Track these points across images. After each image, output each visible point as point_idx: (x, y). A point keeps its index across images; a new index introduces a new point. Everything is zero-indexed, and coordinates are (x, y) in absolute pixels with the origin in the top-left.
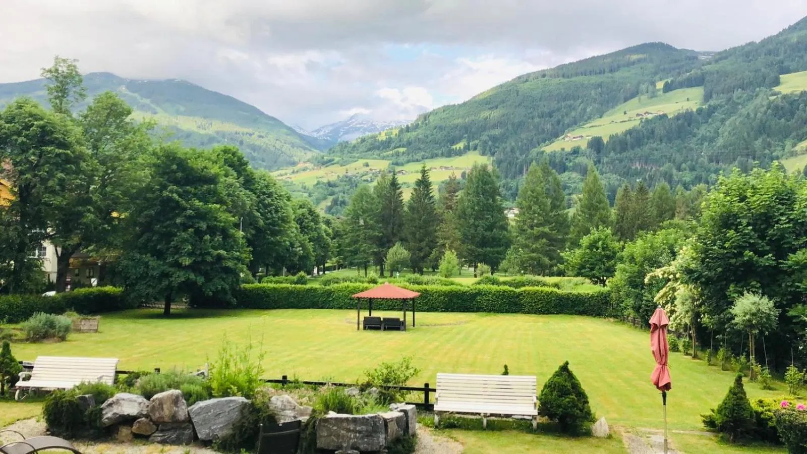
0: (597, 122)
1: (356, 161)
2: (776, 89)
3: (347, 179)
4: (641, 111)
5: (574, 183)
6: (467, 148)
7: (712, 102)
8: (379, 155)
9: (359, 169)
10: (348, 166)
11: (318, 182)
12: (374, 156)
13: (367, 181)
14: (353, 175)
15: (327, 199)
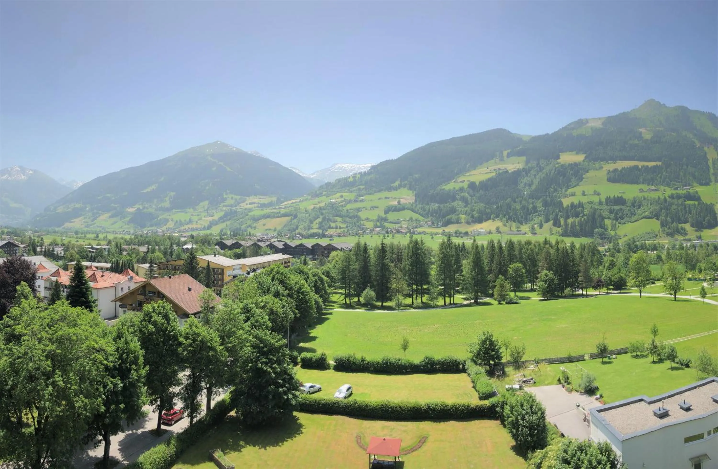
0: (473, 172)
1: (335, 194)
2: (558, 161)
3: (331, 205)
4: (497, 167)
5: (460, 207)
6: (400, 186)
7: (530, 165)
8: (349, 190)
9: (338, 199)
10: (331, 197)
11: (314, 208)
12: (346, 190)
13: (342, 206)
14: (334, 202)
15: (319, 218)
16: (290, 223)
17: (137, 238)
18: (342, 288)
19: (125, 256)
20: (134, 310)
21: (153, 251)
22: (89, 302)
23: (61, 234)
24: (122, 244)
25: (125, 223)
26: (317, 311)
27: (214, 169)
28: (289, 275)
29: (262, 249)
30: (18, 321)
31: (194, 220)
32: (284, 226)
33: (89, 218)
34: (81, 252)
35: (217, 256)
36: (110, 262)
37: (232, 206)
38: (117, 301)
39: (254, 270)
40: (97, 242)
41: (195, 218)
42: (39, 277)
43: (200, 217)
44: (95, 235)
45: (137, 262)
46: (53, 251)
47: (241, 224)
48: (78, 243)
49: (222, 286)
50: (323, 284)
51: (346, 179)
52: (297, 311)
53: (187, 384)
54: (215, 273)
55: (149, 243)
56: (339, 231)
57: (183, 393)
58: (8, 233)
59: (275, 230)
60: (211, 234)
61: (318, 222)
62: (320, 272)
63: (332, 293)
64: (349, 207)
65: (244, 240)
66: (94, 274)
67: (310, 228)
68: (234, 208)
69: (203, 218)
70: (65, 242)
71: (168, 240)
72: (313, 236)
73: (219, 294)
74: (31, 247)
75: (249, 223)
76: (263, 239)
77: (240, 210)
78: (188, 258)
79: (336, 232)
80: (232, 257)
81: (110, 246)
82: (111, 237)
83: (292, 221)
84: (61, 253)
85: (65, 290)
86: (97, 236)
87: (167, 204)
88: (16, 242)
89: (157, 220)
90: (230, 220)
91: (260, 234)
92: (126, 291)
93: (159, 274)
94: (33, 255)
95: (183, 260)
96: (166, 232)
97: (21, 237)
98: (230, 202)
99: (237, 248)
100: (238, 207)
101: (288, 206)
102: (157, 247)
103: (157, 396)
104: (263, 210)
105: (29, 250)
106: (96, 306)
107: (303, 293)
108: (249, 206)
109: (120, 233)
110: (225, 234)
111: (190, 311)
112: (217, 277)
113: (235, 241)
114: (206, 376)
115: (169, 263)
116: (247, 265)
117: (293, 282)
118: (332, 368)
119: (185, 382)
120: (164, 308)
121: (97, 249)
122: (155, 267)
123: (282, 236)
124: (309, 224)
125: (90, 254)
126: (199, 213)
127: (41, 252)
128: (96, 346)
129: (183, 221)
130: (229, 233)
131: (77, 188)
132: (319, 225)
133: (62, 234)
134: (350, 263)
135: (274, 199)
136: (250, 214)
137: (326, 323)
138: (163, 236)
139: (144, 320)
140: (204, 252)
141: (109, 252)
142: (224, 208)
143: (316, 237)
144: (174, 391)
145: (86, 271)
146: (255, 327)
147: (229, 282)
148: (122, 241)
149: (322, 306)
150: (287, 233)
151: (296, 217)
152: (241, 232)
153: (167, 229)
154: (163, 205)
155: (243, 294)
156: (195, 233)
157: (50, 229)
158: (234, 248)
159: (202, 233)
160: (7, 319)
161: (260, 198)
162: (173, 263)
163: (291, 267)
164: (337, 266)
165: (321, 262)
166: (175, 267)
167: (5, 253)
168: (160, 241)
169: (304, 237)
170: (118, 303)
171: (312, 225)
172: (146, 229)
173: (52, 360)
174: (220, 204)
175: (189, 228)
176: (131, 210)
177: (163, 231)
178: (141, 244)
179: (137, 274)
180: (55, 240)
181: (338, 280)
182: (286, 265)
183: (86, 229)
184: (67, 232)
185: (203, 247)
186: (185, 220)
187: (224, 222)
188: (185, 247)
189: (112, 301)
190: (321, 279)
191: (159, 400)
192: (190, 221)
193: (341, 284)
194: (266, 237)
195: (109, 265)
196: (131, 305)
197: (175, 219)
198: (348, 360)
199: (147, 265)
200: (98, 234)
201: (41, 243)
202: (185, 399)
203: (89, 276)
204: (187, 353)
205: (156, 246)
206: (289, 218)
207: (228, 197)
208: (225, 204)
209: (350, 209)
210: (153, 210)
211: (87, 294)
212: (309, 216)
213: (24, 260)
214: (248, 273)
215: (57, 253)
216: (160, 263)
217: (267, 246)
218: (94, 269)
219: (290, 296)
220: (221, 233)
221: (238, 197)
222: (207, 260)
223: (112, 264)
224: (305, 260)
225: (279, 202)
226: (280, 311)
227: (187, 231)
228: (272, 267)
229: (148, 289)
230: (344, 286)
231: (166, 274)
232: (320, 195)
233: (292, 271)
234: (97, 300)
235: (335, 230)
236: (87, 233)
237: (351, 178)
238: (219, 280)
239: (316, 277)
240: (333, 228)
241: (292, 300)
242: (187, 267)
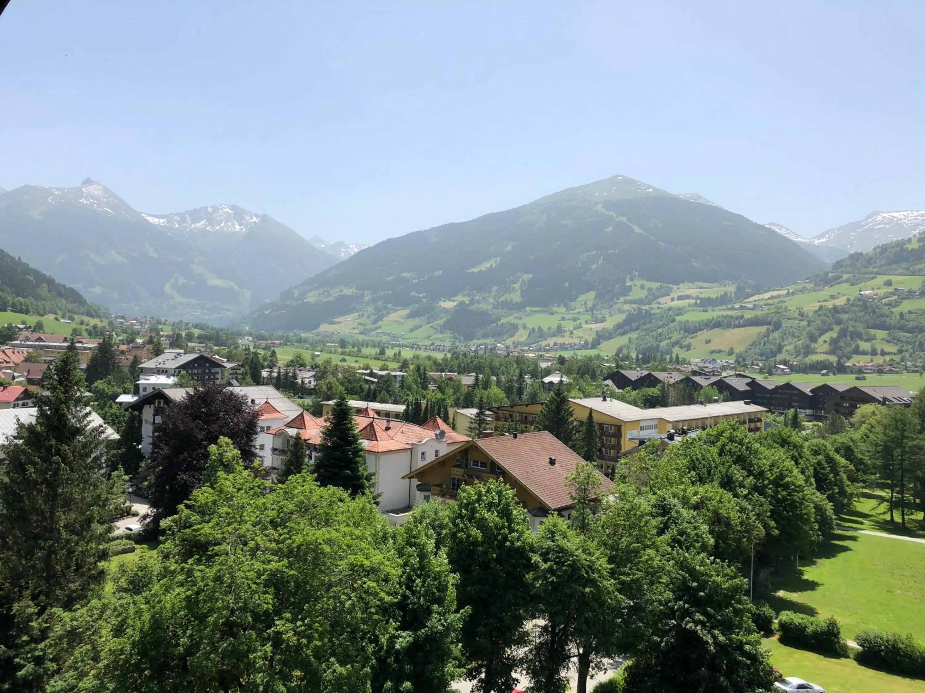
1: (873, 278)
3: (861, 303)
8: (908, 269)
9: (879, 288)
10: (861, 285)
11: (821, 307)
12: (901, 271)
13: (889, 305)
14: (869, 297)
15: (832, 329)
16: (766, 339)
17: (457, 358)
18: (882, 487)
19: (433, 391)
20: (443, 496)
21: (486, 385)
22: (359, 478)
23: (312, 345)
24: (427, 368)
25: (436, 329)
26: (819, 530)
27: (609, 229)
28: (757, 445)
29: (702, 391)
30: (210, 515)
31: (566, 329)
32: (752, 345)
33: (369, 317)
34: (349, 382)
35: (608, 399)
36: (403, 403)
37: (641, 302)
38: (412, 477)
39: (684, 433)
40: (380, 363)
41: (569, 325)
42: (262, 428)
43: (578, 322)
44: (378, 350)
45: (455, 403)
46: (295, 377)
47: (660, 338)
48: (345, 364)
49: (615, 459)
50: (837, 474)
51: (901, 244)
52: (773, 523)
53: (540, 642)
54: (603, 434)
55: (478, 369)
56: (879, 360)
57: (531, 660)
58: (202, 339)
59: (731, 353)
60: (598, 357)
61: (828, 339)
62: (829, 447)
63: (858, 495)
64: (906, 306)
65: (664, 370)
66: (371, 425)
67: (808, 351)
68: (646, 307)
69: (584, 326)
70: (320, 361)
71: (515, 366)
72: (815, 368)
73: (611, 475)
74: (247, 368)
75: (676, 336)
76: (705, 369)
77: (657, 311)
78: (550, 401)
79: (872, 361)
80: (639, 403)
81: (406, 372)
82: (407, 354)
83: (768, 336)
84: (310, 382)
85: (314, 454)
86: (382, 353)
87: (516, 297)
88: (217, 357)
89: (497, 325)
90: (637, 329)
91: (697, 360)
92: (430, 458)
93: (496, 430)
94: (250, 385)
95: (542, 404)
96: (511, 349)
97: (229, 347)
98: (638, 294)
99: (649, 386)
100: (654, 305)
101: (762, 303)
102: (494, 378)
103: (480, 662)
104: (706, 311)
105: (244, 374)
106: (373, 485)
107: (786, 487)
108: (677, 303)
109: (426, 349)
110: (627, 358)
111: (552, 504)
112: (607, 441)
113: (645, 372)
114: (579, 632)
115: (517, 409)
116: (669, 422)
117: (765, 464)
118: (852, 656)
119: (536, 639)
120: (499, 493)
121: (382, 376)
122: (488, 416)
123: (745, 366)
124: (808, 342)
125: (367, 386)
126: (576, 316)
127: (270, 378)
128: (367, 563)
129: (545, 330)
130: (634, 356)
131: (347, 258)
132: (830, 344)
133: (314, 346)
134: (906, 434)
135: (731, 289)
136: (678, 318)
137: (841, 556)
138: (505, 357)
139: (460, 516)
140: (583, 393)
141: (403, 384)
142: (627, 307)
143: (824, 371)
144: (514, 654)
145: (355, 418)
146: (679, 542)
147: (630, 452)
148: (428, 363)
149: (831, 519)
150: (757, 360)
151: (777, 326)
152: (659, 354)
153: (514, 343)
154: (508, 297)
155: (657, 477)
156: (567, 355)
157: (291, 334)
158: (643, 385)
159: (582, 354)
160: (187, 511)
161: (703, 288)
162: (523, 409)
163: (763, 430)
164: (871, 435)
165: (833, 424)
166: (526, 417)
167: (193, 379)
168: (501, 365)
169: (794, 369)
170: (415, 482)
171: (813, 345)
172: (475, 341)
173: (277, 589)
174: (619, 299)
175: (555, 344)
176: (448, 305)
177: (507, 347)
178: (463, 370)
179: (454, 428)
180: (299, 356)
181: (874, 468)
182: (752, 426)
183: (361, 338)
184: (324, 343)
185: (581, 381)
186: (549, 328)
187: (624, 333)
188: (547, 380)
189: (403, 478)
190: (830, 460)
191: (484, 670)
192: (560, 331)
193: (881, 478)
194: (711, 367)
195: (401, 408)
196: (439, 485)
197: (530, 326)
198: (893, 646)
199: (472, 412)
200: (383, 349)
201: (271, 361)
202: (534, 673)
203: (361, 427)
204: (541, 585)
205: (493, 375)
206: (763, 329)
207: (635, 285)
208: (628, 298)
209: (910, 312)
210: (490, 307)
211: (357, 462)
212: (809, 325)
213: (232, 394)
214: (671, 437)
215: (303, 382)
216: (498, 408)
217: (712, 385)
218: (372, 414)
219: (759, 490)
220: (617, 355)
221: (655, 285)
222: (589, 406)
223: (408, 406)
224: (795, 417)
225: (742, 294)
226: (735, 516)
227: (551, 349)
228: (720, 427)
229: (472, 456)
230: (889, 482)
231: (509, 429)
232: (836, 280)
233: (765, 439)
234: (374, 474)
235: (869, 357)
236: (363, 346)
237: (914, 241)
238: (612, 447)
239: (820, 457)
240: (864, 353)
241: (763, 500)
242: (549, 419)
